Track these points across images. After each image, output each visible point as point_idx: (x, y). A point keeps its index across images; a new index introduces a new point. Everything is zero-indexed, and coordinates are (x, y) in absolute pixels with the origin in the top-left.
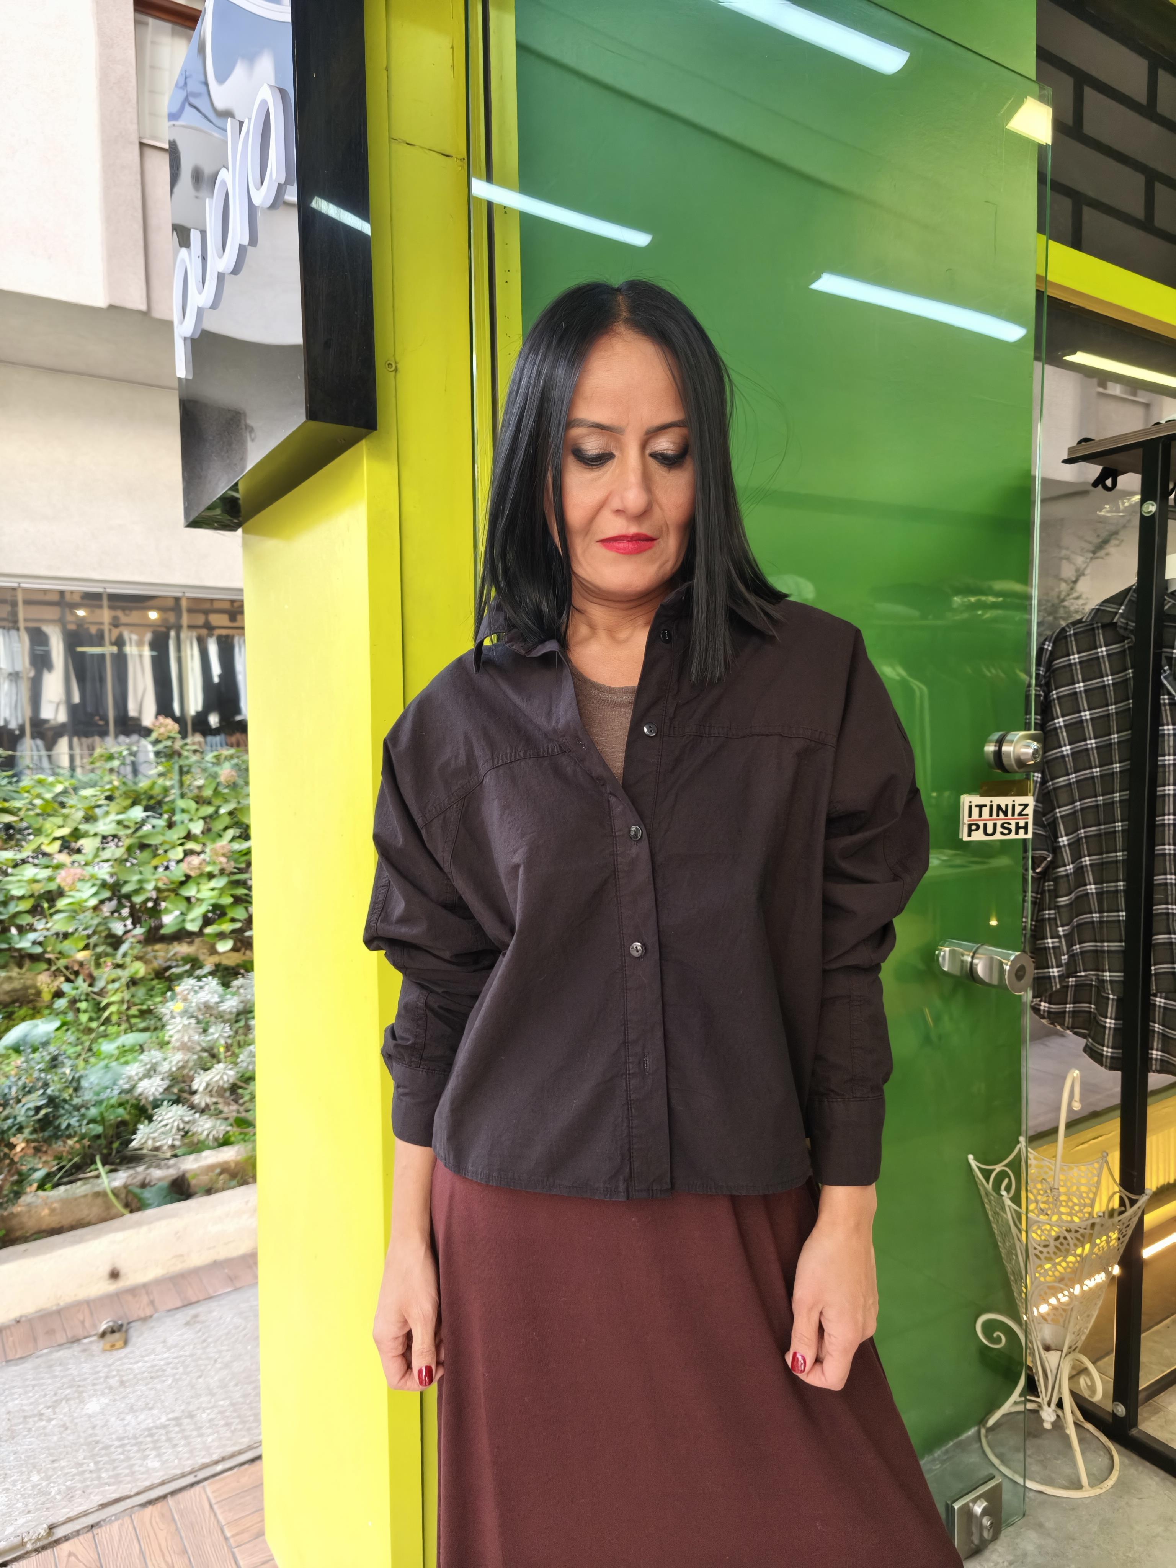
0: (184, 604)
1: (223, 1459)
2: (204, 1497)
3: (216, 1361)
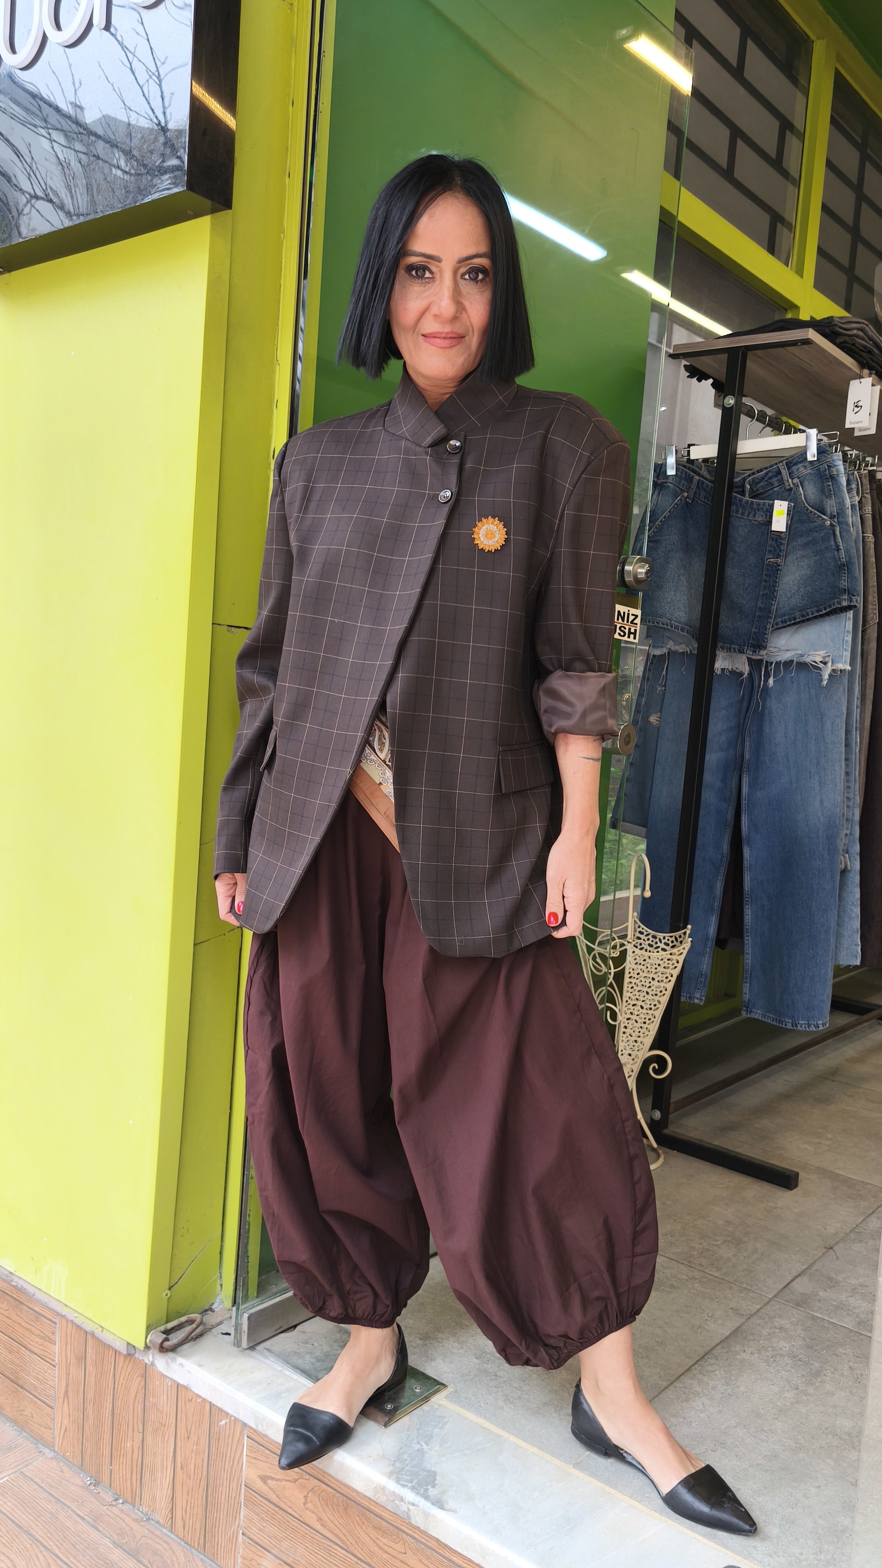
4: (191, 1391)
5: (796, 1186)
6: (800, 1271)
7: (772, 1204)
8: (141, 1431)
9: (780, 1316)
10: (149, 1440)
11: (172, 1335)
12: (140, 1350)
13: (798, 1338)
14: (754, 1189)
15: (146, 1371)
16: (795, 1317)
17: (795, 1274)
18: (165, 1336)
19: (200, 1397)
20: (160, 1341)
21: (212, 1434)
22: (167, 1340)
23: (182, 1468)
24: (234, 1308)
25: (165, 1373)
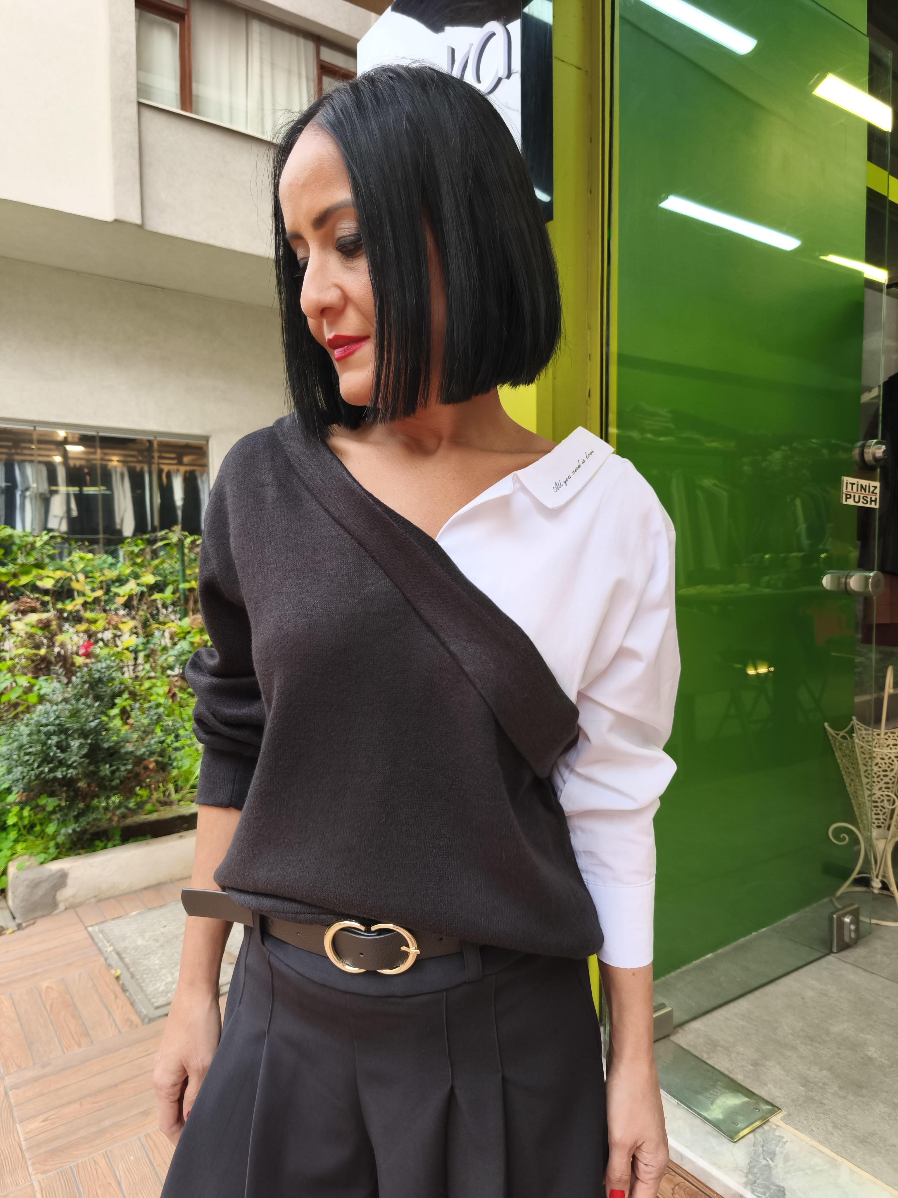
0: (155, 445)
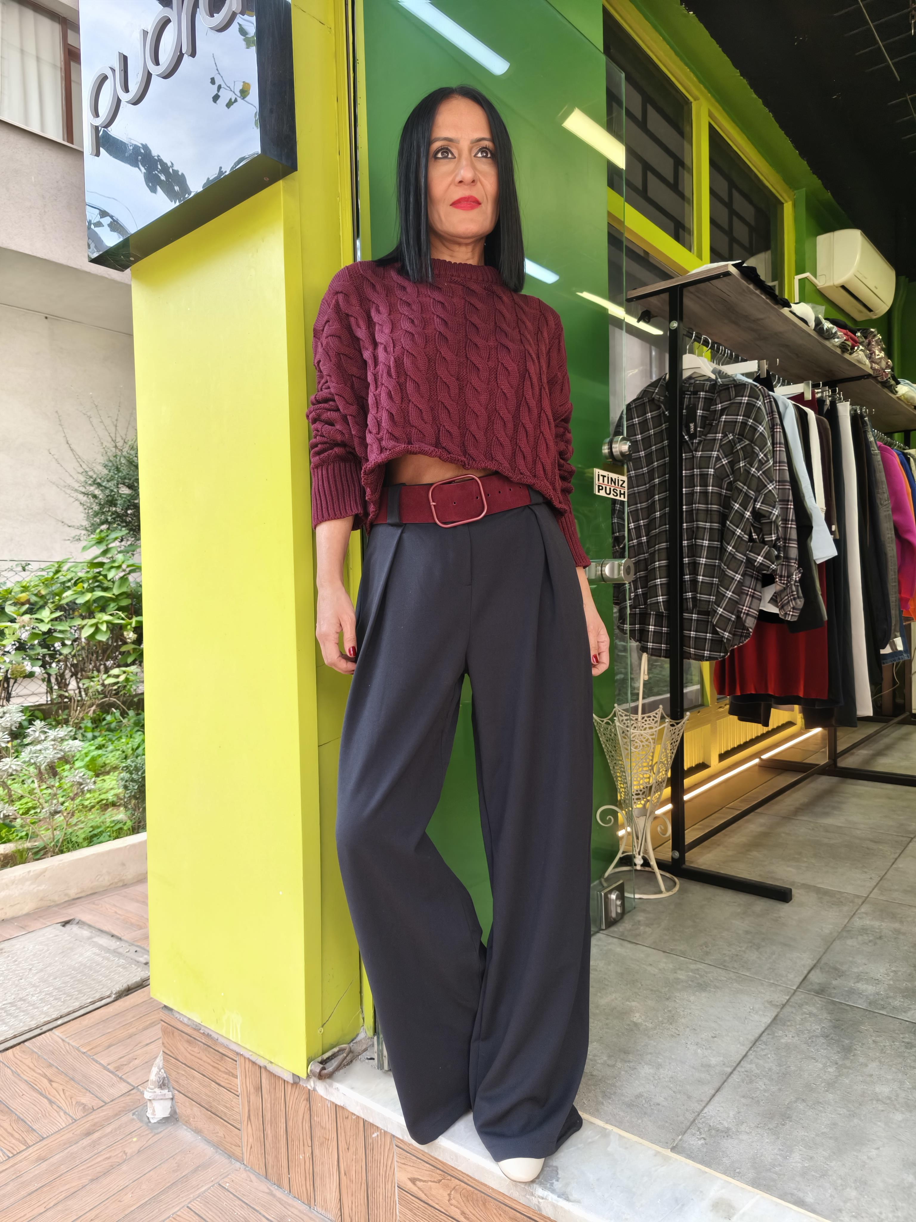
1: (61, 1017)
2: (55, 1036)
3: (30, 969)
4: (347, 1110)
5: (791, 899)
6: (812, 966)
7: (775, 915)
8: (310, 1145)
9: (807, 1003)
10: (317, 1152)
11: (328, 1064)
12: (303, 1079)
13: (825, 1021)
14: (761, 904)
15: (310, 1096)
16: (818, 1003)
17: (808, 968)
18: (322, 1066)
19: (355, 1115)
20: (318, 1071)
21: (367, 1145)
22: (324, 1069)
23: (345, 1174)
24: (376, 1038)
25: (325, 1097)
